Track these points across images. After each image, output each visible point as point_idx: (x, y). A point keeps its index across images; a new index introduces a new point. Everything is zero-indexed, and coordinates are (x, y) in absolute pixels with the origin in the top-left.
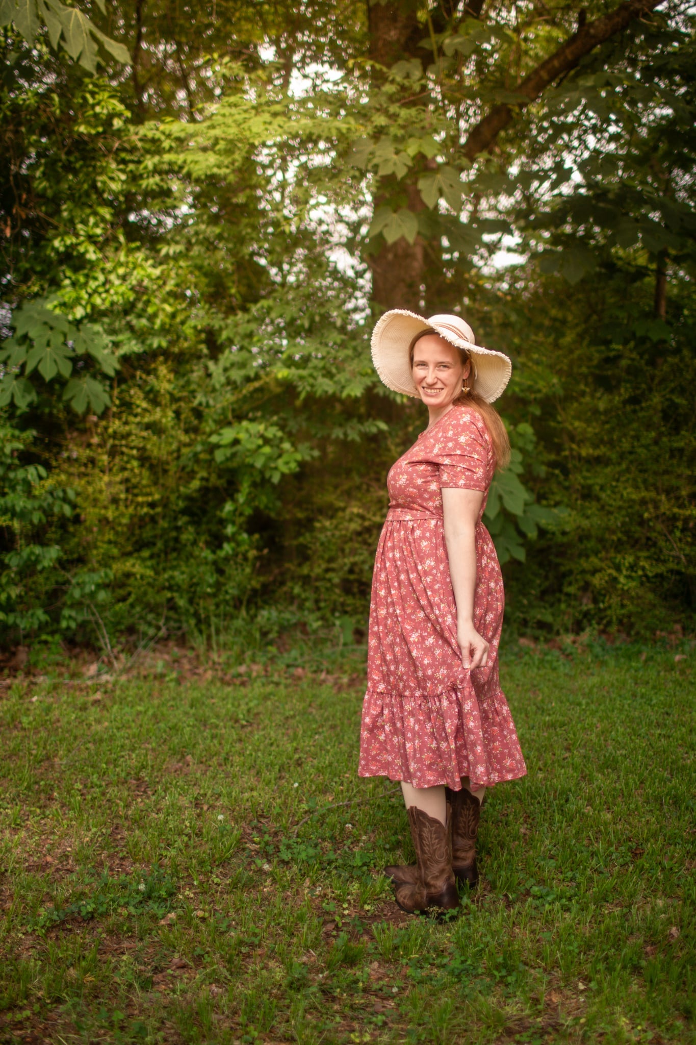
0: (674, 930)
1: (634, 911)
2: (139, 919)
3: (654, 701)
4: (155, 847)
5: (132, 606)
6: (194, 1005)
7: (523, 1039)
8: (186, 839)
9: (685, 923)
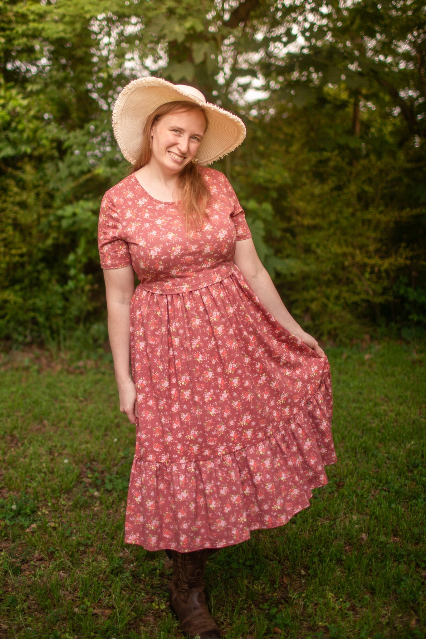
0: (364, 535)
1: (337, 523)
2: (12, 528)
3: (351, 385)
4: (23, 481)
5: (9, 322)
6: (48, 585)
7: (264, 607)
8: (43, 475)
9: (371, 531)
